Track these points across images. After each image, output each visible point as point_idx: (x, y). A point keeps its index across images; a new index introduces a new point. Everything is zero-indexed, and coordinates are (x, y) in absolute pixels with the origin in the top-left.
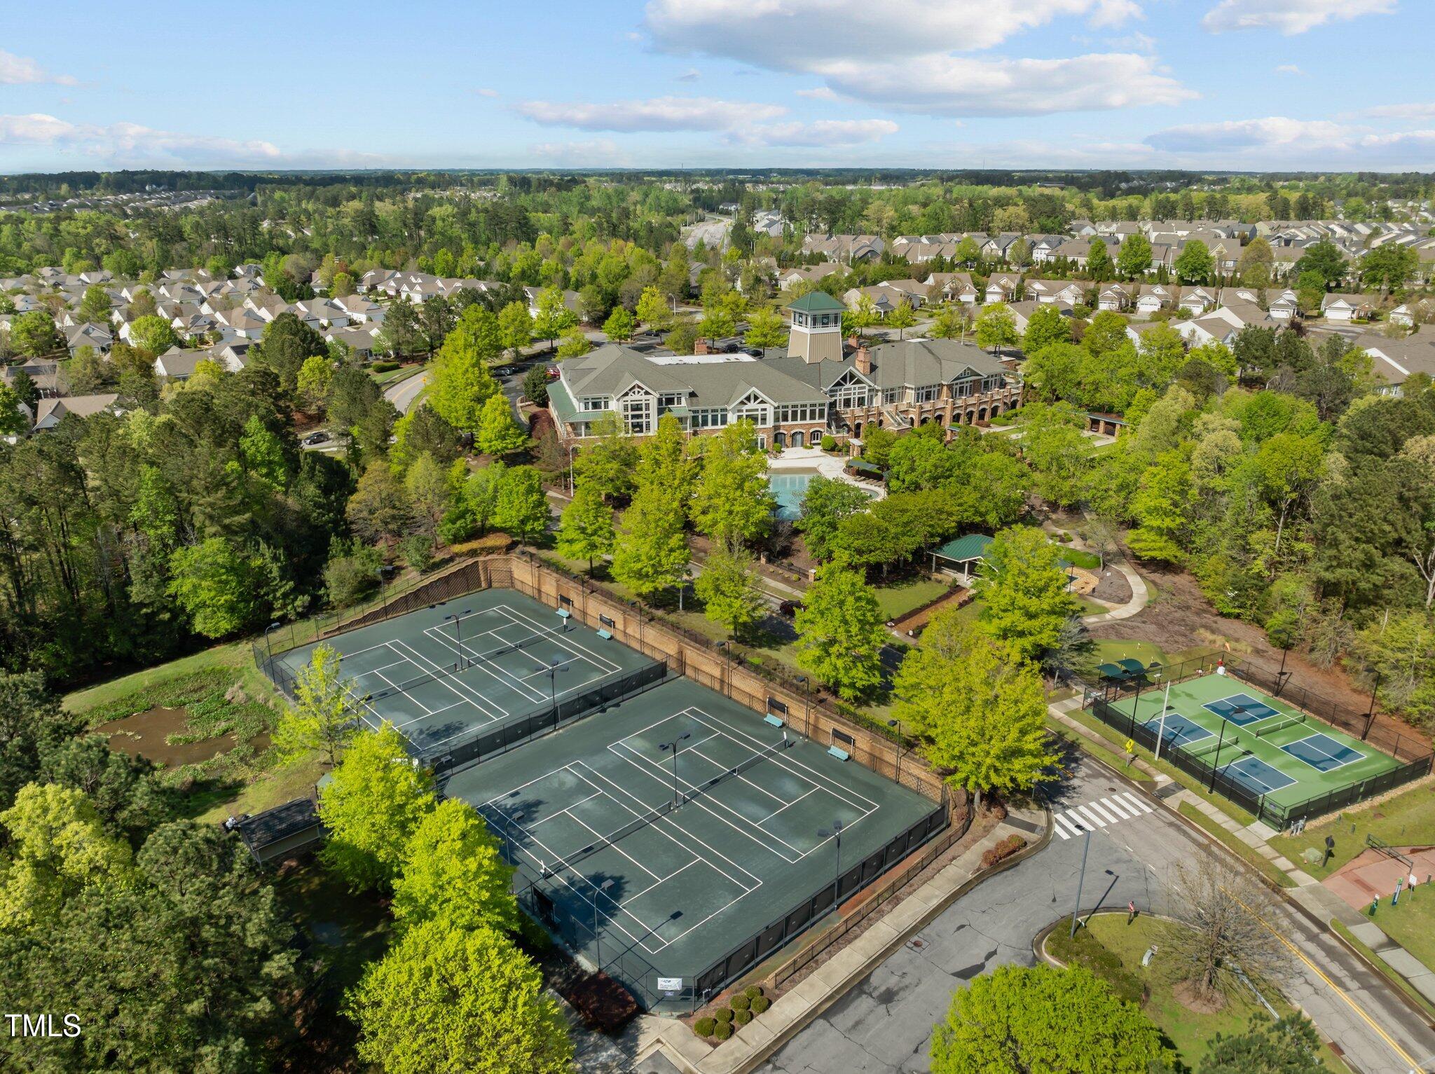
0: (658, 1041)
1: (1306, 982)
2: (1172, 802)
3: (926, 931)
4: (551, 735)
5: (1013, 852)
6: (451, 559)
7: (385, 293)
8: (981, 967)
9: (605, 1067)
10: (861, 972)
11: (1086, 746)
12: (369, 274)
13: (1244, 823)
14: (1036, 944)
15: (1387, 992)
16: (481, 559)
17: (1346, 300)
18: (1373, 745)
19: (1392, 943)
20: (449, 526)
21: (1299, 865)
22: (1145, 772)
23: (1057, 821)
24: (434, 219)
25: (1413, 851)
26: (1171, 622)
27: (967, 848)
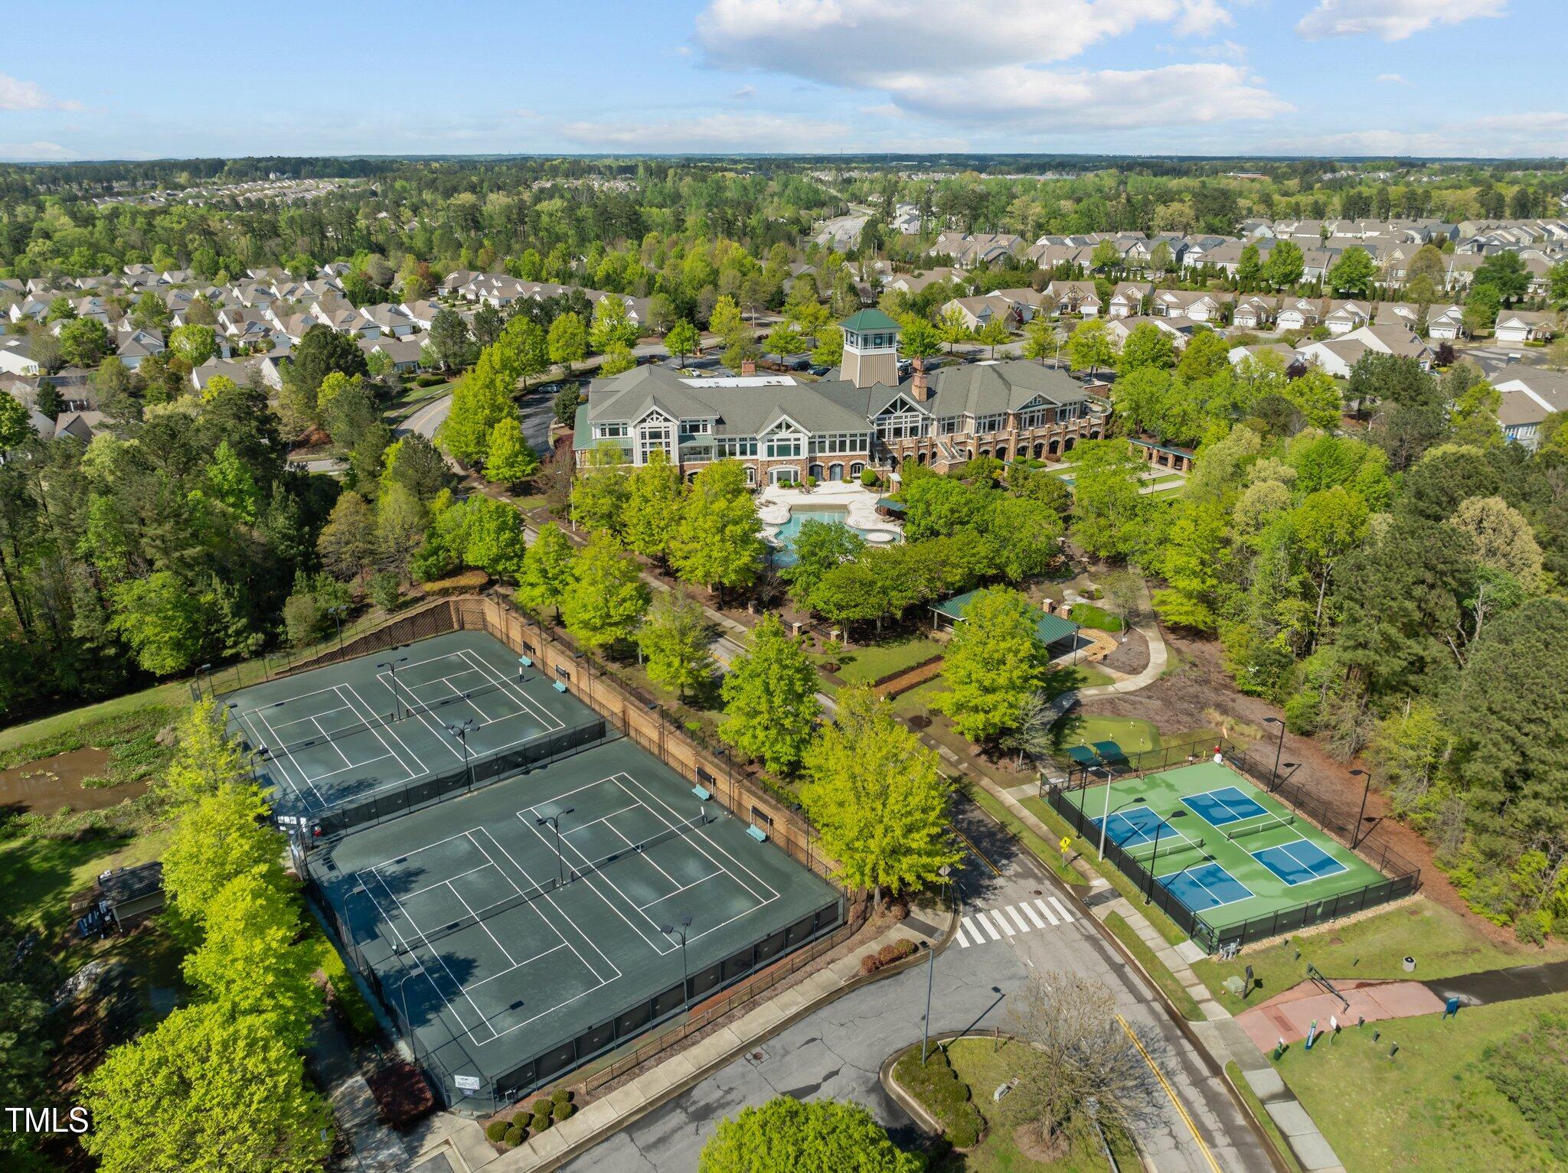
0: (447, 1142)
1: (1171, 1134)
2: (1100, 912)
3: (771, 1043)
4: (463, 797)
5: (899, 958)
6: (422, 598)
7: (464, 297)
8: (815, 1088)
9: (382, 1166)
10: (685, 1083)
11: (1028, 839)
12: (452, 276)
13: (1172, 942)
14: (884, 1067)
15: (1260, 1151)
16: (453, 598)
17: (1521, 319)
18: (1362, 856)
19: (1287, 1095)
20: (422, 562)
21: (1218, 995)
22: (1083, 875)
23: (962, 926)
24: (538, 215)
25: (1360, 986)
26: (1181, 698)
27: (851, 950)
